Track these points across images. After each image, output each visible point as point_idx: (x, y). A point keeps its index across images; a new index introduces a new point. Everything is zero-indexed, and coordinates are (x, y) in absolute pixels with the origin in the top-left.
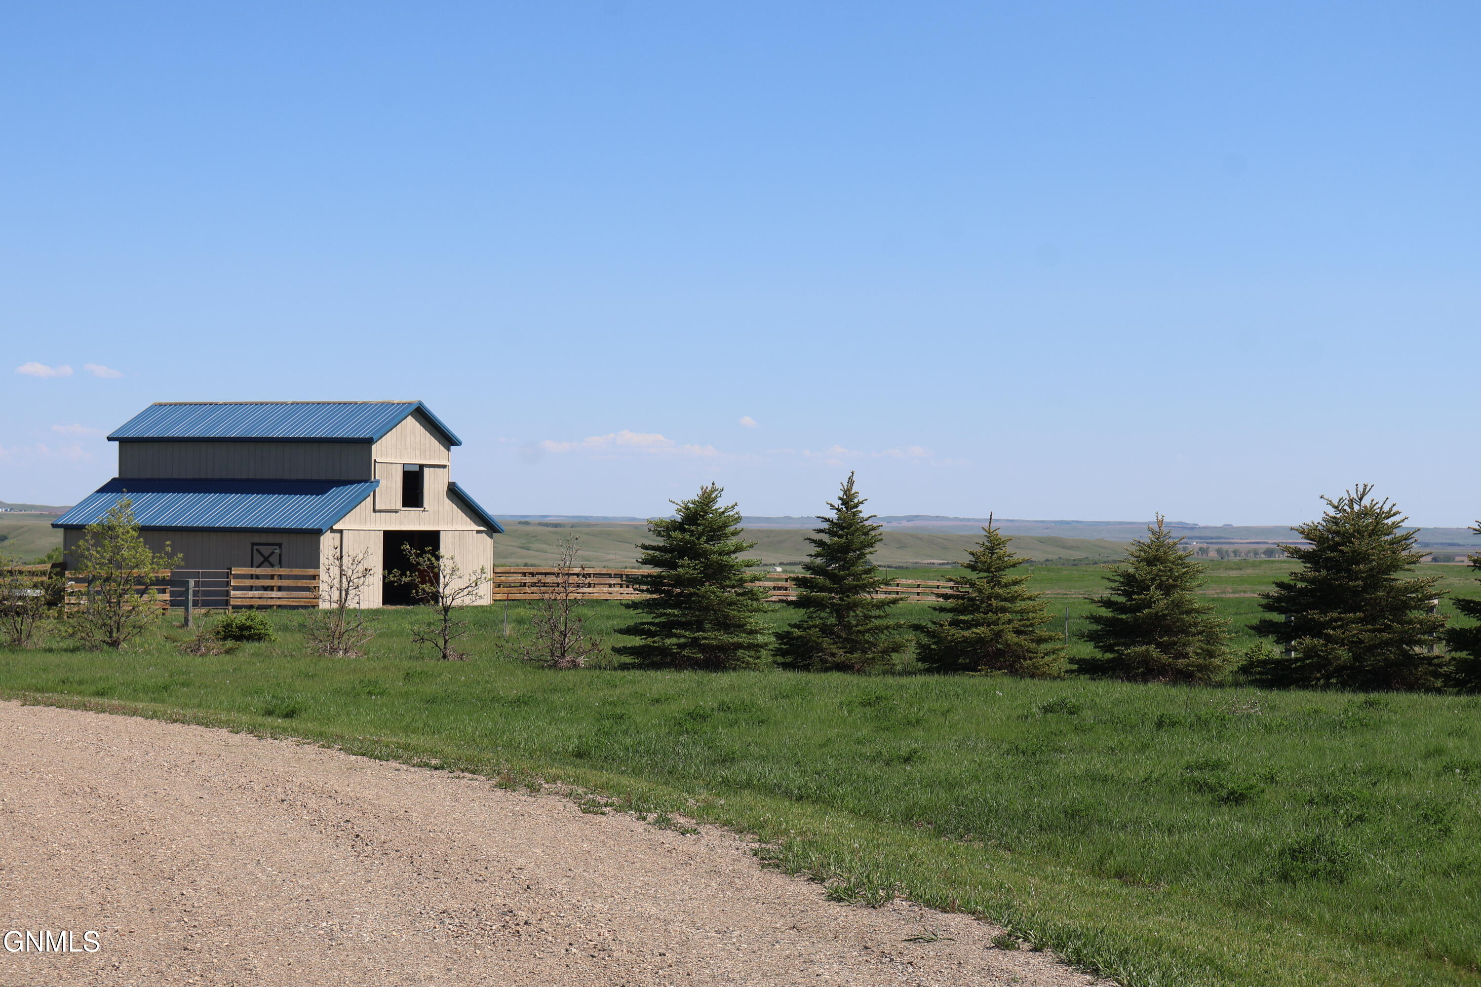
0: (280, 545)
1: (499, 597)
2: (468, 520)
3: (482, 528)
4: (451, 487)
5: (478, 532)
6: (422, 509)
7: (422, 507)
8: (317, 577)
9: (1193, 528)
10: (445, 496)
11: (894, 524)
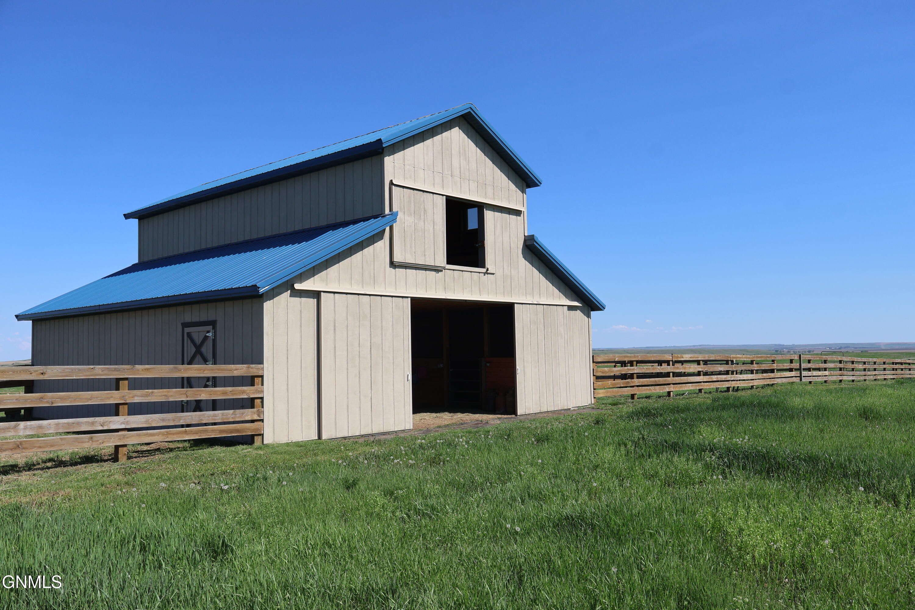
0: (213, 323)
1: (601, 393)
2: (556, 291)
3: (576, 304)
4: (528, 243)
5: (571, 308)
6: (484, 270)
7: (483, 266)
8: (257, 380)
9: (783, 345)
10: (521, 256)
11: (696, 347)
